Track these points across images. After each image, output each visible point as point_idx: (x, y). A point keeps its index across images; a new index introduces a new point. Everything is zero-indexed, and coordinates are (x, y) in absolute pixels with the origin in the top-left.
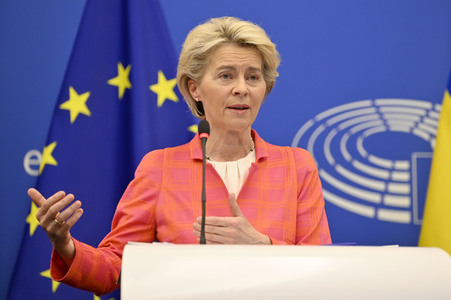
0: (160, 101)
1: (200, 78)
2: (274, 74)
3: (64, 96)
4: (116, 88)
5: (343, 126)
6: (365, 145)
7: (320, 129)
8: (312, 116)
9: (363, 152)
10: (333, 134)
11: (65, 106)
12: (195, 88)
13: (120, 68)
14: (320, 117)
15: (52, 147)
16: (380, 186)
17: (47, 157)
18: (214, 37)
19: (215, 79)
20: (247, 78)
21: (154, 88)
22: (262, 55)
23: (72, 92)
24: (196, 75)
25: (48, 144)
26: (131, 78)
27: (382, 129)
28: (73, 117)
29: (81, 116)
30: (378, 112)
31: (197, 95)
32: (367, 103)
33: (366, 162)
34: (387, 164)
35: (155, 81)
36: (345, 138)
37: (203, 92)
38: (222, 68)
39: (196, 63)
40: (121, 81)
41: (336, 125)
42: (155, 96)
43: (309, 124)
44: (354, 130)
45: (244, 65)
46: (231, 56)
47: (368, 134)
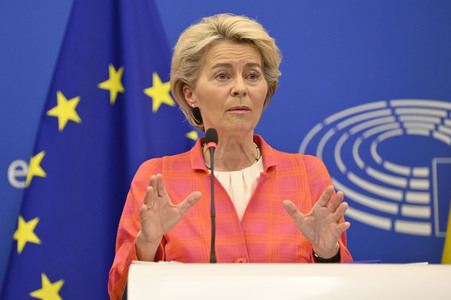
0: (156, 106)
1: (195, 81)
2: (276, 73)
3: (52, 102)
4: (107, 93)
5: (354, 130)
6: (379, 151)
7: (330, 133)
8: (321, 120)
9: (377, 159)
10: (344, 138)
11: (53, 112)
12: (191, 94)
13: (112, 70)
14: (329, 120)
15: (40, 157)
16: (398, 195)
17: (35, 168)
18: (207, 35)
19: (210, 79)
20: (245, 77)
21: (149, 92)
22: (260, 51)
23: (60, 97)
24: (191, 79)
25: (35, 153)
26: (123, 81)
27: (399, 132)
28: (62, 124)
29: (70, 123)
30: (393, 114)
31: (192, 101)
32: (382, 104)
33: (381, 169)
34: (405, 171)
35: (150, 84)
36: (358, 143)
37: (199, 97)
38: (217, 66)
39: (189, 65)
40: (113, 84)
41: (347, 129)
42: (150, 100)
43: (318, 128)
44: (367, 134)
45: (241, 62)
46: (226, 52)
47: (382, 138)
